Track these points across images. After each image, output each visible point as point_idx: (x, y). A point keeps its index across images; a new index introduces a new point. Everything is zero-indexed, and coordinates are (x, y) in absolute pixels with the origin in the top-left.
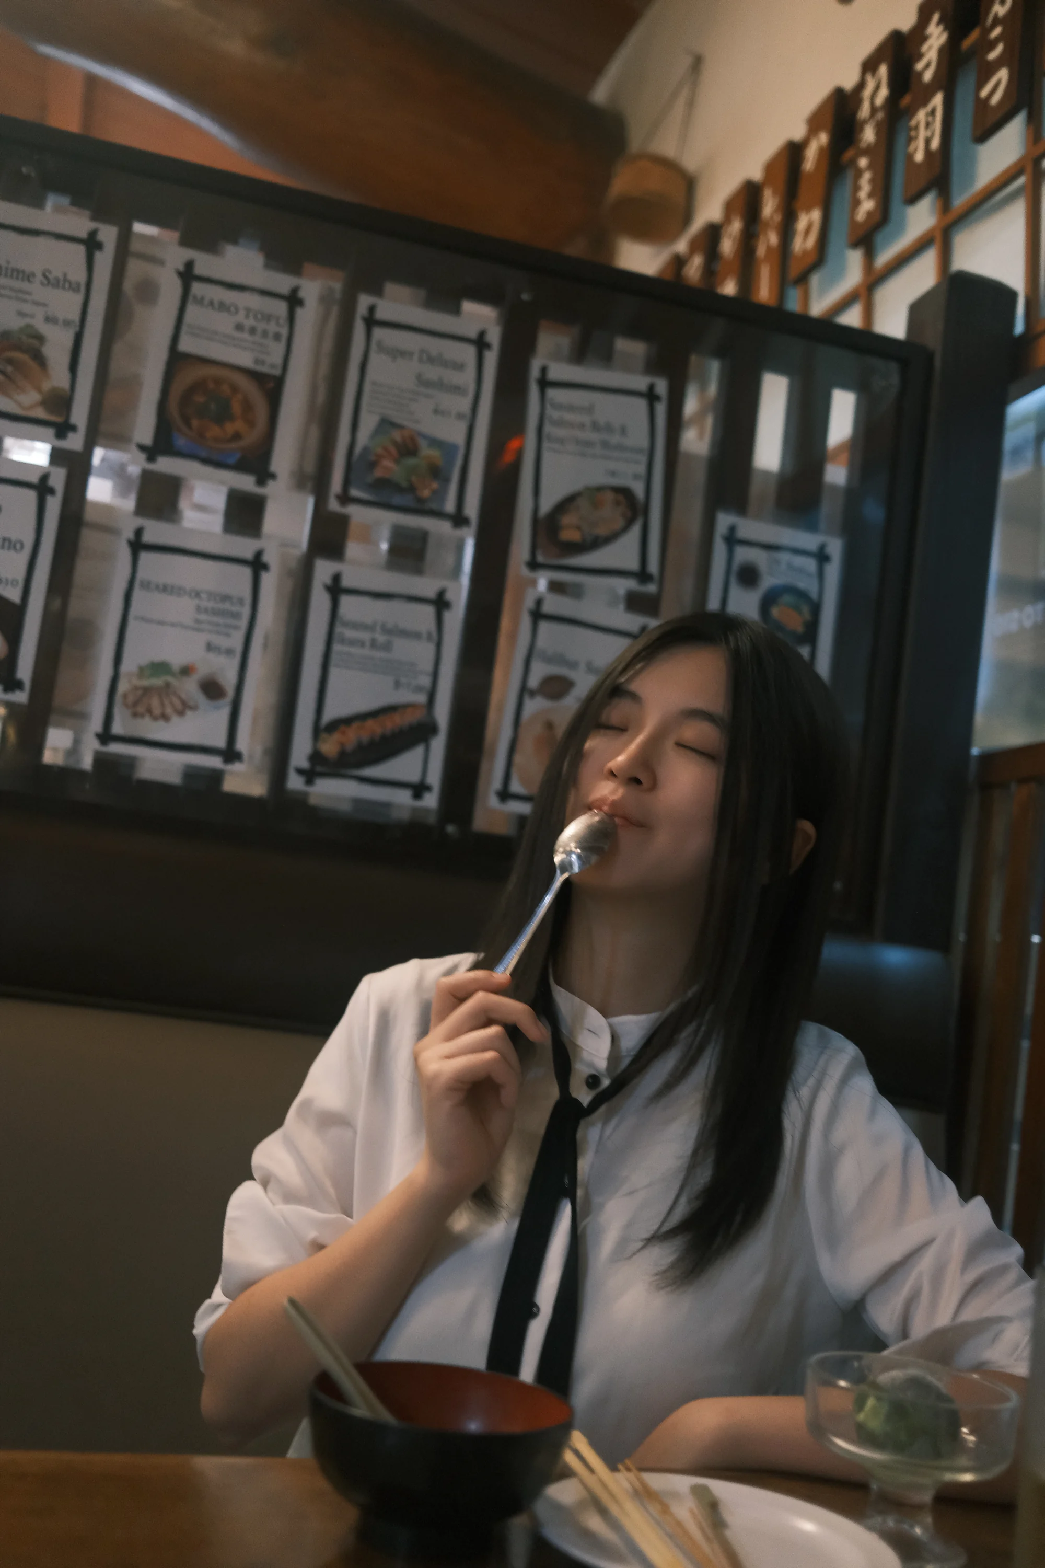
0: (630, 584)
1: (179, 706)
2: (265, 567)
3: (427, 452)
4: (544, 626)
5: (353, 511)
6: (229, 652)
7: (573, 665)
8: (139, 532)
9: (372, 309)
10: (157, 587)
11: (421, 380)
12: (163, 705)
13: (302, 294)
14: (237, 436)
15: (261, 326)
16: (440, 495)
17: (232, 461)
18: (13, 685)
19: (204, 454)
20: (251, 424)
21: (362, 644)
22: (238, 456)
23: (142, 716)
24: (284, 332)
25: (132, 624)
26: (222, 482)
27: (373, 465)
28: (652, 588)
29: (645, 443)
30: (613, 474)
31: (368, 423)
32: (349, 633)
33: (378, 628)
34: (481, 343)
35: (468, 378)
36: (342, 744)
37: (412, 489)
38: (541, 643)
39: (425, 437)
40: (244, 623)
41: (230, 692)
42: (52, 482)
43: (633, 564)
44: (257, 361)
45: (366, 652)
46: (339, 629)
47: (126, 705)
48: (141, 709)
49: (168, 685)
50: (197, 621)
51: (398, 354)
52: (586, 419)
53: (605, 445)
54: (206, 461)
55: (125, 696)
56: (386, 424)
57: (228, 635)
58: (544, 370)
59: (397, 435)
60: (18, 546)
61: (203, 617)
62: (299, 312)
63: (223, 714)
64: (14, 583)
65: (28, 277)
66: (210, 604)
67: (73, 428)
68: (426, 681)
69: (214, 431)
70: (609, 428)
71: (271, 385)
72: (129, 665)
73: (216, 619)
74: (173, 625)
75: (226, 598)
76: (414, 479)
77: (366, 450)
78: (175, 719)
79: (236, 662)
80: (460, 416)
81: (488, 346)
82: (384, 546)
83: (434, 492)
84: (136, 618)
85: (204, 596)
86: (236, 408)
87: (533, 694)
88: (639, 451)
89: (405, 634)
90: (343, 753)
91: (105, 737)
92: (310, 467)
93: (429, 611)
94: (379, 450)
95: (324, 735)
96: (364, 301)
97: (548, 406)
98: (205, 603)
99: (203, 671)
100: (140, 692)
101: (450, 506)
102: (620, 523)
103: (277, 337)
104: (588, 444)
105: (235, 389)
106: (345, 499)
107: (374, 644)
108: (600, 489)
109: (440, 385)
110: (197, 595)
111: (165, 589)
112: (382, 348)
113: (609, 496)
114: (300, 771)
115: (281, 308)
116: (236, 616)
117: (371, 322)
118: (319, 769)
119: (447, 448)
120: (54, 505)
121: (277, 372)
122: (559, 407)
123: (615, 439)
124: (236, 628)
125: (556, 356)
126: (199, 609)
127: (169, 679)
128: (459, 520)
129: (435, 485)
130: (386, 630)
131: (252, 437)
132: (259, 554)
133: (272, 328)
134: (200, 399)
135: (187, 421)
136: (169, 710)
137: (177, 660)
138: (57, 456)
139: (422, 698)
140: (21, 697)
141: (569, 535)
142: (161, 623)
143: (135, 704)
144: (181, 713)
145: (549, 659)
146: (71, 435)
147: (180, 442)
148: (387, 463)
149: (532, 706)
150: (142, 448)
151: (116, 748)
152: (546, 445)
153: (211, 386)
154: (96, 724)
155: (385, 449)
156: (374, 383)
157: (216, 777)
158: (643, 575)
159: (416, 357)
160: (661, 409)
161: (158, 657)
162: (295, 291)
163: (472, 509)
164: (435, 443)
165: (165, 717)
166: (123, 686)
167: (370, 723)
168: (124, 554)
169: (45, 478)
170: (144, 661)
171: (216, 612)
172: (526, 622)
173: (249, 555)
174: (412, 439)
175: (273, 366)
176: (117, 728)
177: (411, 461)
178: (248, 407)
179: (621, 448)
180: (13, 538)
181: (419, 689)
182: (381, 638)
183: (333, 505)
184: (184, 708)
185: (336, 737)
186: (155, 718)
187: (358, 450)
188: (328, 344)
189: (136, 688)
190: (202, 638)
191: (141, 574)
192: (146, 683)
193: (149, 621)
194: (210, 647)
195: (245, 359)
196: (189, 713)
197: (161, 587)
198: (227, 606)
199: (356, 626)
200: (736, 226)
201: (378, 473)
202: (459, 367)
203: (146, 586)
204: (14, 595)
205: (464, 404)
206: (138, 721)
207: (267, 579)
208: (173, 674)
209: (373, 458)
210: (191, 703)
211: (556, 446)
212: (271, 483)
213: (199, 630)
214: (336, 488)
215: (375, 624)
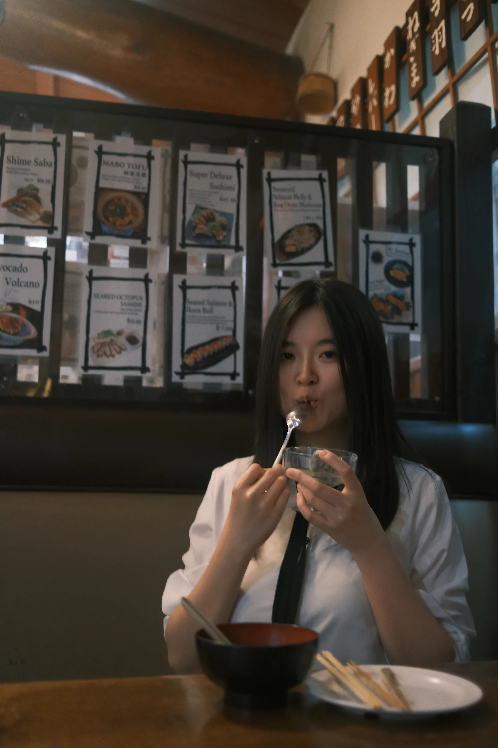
0: (322, 268)
1: (118, 349)
2: (150, 281)
3: (219, 218)
5: (187, 250)
6: (138, 322)
8: (91, 272)
9: (186, 157)
10: (102, 296)
11: (212, 186)
12: (110, 350)
13: (153, 154)
14: (130, 223)
15: (136, 171)
16: (228, 237)
17: (129, 234)
18: (41, 348)
19: (116, 232)
20: (137, 216)
21: (199, 311)
22: (132, 231)
23: (102, 356)
24: (147, 172)
25: (92, 315)
26: (126, 244)
27: (194, 228)
28: (332, 269)
29: (320, 201)
30: (307, 218)
31: (190, 209)
32: (193, 307)
33: (206, 303)
34: (238, 166)
35: (234, 182)
36: (195, 359)
37: (214, 236)
39: (217, 212)
40: (143, 308)
41: (141, 340)
42: (49, 254)
43: (322, 258)
44: (136, 187)
45: (202, 314)
46: (187, 305)
47: (94, 352)
48: (100, 353)
49: (112, 341)
50: (122, 310)
51: (200, 175)
52: (291, 194)
53: (302, 205)
54: (118, 236)
55: (93, 348)
56: (198, 208)
57: (137, 314)
58: (269, 174)
59: (204, 213)
60: (37, 285)
61: (125, 307)
62: (153, 162)
63: (139, 351)
64: (37, 302)
65: (28, 163)
66: (127, 301)
67: (56, 229)
68: (231, 325)
69: (120, 221)
70: (303, 197)
71: (144, 197)
72: (93, 333)
73: (130, 308)
74: (111, 313)
75: (134, 297)
76: (214, 232)
77: (190, 222)
78: (117, 356)
79: (141, 327)
80: (232, 200)
81: (242, 166)
82: (205, 265)
83: (224, 237)
84: (94, 312)
85: (123, 297)
86: (129, 210)
88: (318, 206)
89: (218, 304)
90: (196, 362)
91: (86, 367)
92: (166, 233)
93: (228, 292)
94: (197, 221)
95: (186, 355)
96: (182, 154)
97: (273, 190)
98: (124, 301)
99: (127, 332)
100: (99, 345)
101: (233, 242)
102: (313, 240)
103: (144, 175)
104: (294, 205)
105: (127, 201)
106: (183, 245)
107: (204, 310)
108: (302, 226)
109: (221, 187)
110: (121, 297)
111: (106, 297)
112: (192, 174)
113: (307, 228)
114: (177, 373)
115: (144, 161)
116: (139, 305)
117: (186, 162)
118: (186, 371)
119: (228, 216)
120: (51, 264)
121: (146, 191)
122: (278, 190)
123: (306, 201)
124: (141, 310)
125: (275, 167)
126: (122, 304)
127: (112, 337)
128: (238, 248)
129: (225, 234)
130: (209, 303)
131: (138, 222)
132: (147, 276)
133: (141, 171)
134: (112, 208)
135: (107, 218)
136: (114, 352)
137: (114, 329)
138: (50, 242)
139: (230, 333)
140: (46, 354)
141: (290, 249)
142: (106, 312)
143: (98, 351)
144: (119, 353)
146: (55, 232)
147: (105, 228)
148: (201, 226)
150: (88, 233)
152: (274, 208)
153: (116, 201)
154: (81, 362)
155: (200, 220)
156: (190, 190)
157: (139, 380)
158: (327, 263)
159: (209, 176)
160: (326, 185)
161: (106, 329)
162: (149, 153)
163: (243, 242)
164: (222, 214)
165: (113, 356)
166: (92, 343)
167: (207, 347)
168: (85, 283)
169: (45, 252)
170: (100, 330)
171: (130, 304)
172: (274, 291)
173: (142, 276)
174: (212, 214)
175: (143, 188)
177: (212, 224)
178: (134, 209)
179: (309, 205)
180: (34, 282)
181: (228, 329)
182: (208, 307)
183: (178, 249)
184: (121, 350)
185: (192, 355)
186: (108, 356)
187: (187, 222)
188: (168, 176)
189: (97, 344)
190: (125, 317)
191: (94, 291)
192: (102, 340)
193: (100, 312)
194: (129, 321)
195: (130, 187)
196: (123, 353)
197: (104, 296)
198: (135, 301)
199: (195, 303)
200: (358, 99)
201: (197, 231)
202: (229, 177)
203: (97, 296)
204: (37, 307)
205: (234, 194)
206: (100, 359)
207: (152, 286)
208: (114, 335)
209: (194, 225)
210: (124, 347)
211: (280, 208)
212: (148, 242)
213: (123, 313)
214: (179, 239)
215: (204, 301)
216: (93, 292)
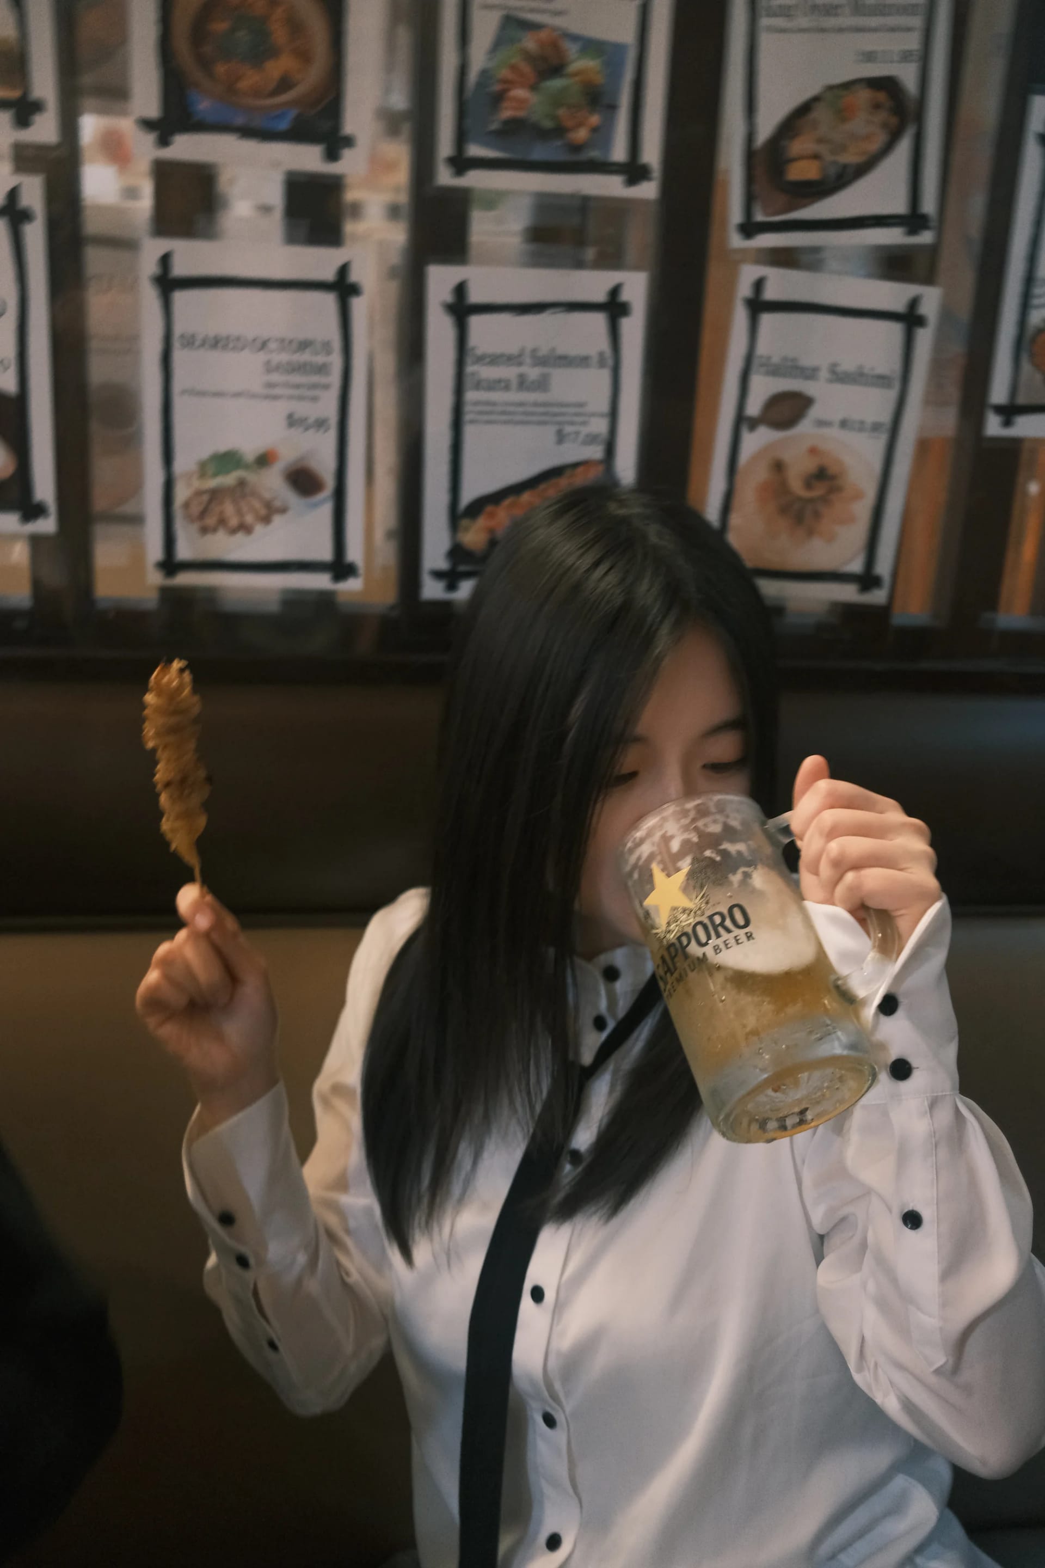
1: (263, 512)
2: (355, 289)
3: (581, 64)
4: (767, 319)
5: (475, 179)
6: (320, 424)
7: (810, 374)
8: (165, 260)
10: (205, 342)
12: (239, 513)
14: (285, 84)
16: (602, 134)
17: (283, 125)
18: (32, 511)
19: (239, 121)
20: (304, 56)
21: (507, 386)
22: (293, 113)
23: (214, 530)
25: (179, 404)
26: (273, 163)
27: (498, 99)
28: (926, 237)
30: (870, 57)
31: (483, 29)
32: (487, 372)
36: (491, 531)
37: (559, 131)
38: (762, 348)
39: (575, 38)
40: (335, 378)
41: (329, 481)
42: (25, 200)
43: (898, 204)
45: (515, 395)
46: (470, 369)
47: (190, 519)
48: (211, 521)
49: (242, 483)
50: (270, 385)
53: (857, 10)
54: (247, 132)
55: (187, 505)
56: (512, 25)
57: (314, 399)
59: (530, 42)
61: (276, 377)
63: (325, 512)
66: (284, 357)
67: (40, 104)
68: (600, 426)
69: (250, 79)
72: (184, 462)
73: (295, 379)
74: (237, 395)
75: (304, 345)
76: (561, 112)
77: (485, 74)
78: (259, 529)
79: (331, 437)
83: (595, 130)
84: (184, 392)
85: (273, 346)
86: (279, 34)
87: (753, 424)
88: (910, 9)
89: (565, 361)
91: (170, 565)
93: (599, 321)
94: (505, 73)
95: (465, 522)
98: (277, 357)
99: (288, 456)
100: (205, 498)
101: (619, 153)
102: (879, 139)
104: (830, 9)
106: (461, 164)
107: (523, 383)
108: (847, 83)
111: (216, 343)
113: (864, 96)
114: (438, 575)
116: (322, 369)
118: (462, 568)
119: (609, 53)
120: (35, 234)
124: (326, 387)
126: (269, 368)
127: (243, 473)
128: (634, 171)
129: (595, 119)
130: (538, 360)
131: (309, 79)
134: (219, 25)
135: (206, 67)
136: (249, 519)
137: (250, 448)
138: (22, 158)
139: (596, 452)
140: (47, 525)
141: (801, 170)
142: (219, 393)
143: (203, 514)
144: (266, 520)
145: (775, 371)
146: (38, 117)
147: (203, 106)
148: (519, 93)
149: (753, 442)
150: (147, 123)
151: (184, 579)
152: (763, 21)
154: (155, 551)
155: (513, 68)
157: (325, 600)
158: (913, 220)
161: (223, 447)
163: (652, 154)
164: (592, 46)
165: (245, 528)
166: (181, 493)
167: (526, 497)
168: (150, 297)
169: (12, 195)
170: (205, 453)
171: (293, 368)
172: (740, 316)
173: (329, 274)
174: (555, 45)
176: (184, 552)
177: (556, 84)
178: (296, 27)
179: (877, 9)
181: (591, 439)
182: (533, 373)
184: (269, 512)
185: (482, 522)
186: (233, 531)
187: (473, 76)
189: (199, 493)
190: (282, 408)
191: (179, 326)
192: (213, 483)
193: (202, 394)
194: (292, 421)
196: (277, 520)
197: (211, 344)
198: (306, 357)
199: (494, 360)
201: (507, 113)
203: (189, 342)
204: (7, 382)
206: (209, 537)
207: (359, 306)
208: (247, 467)
209: (497, 88)
210: (277, 504)
211: (779, 22)
212: (347, 154)
213: (276, 398)
214: (445, 146)
215: (520, 355)
216: (178, 329)
